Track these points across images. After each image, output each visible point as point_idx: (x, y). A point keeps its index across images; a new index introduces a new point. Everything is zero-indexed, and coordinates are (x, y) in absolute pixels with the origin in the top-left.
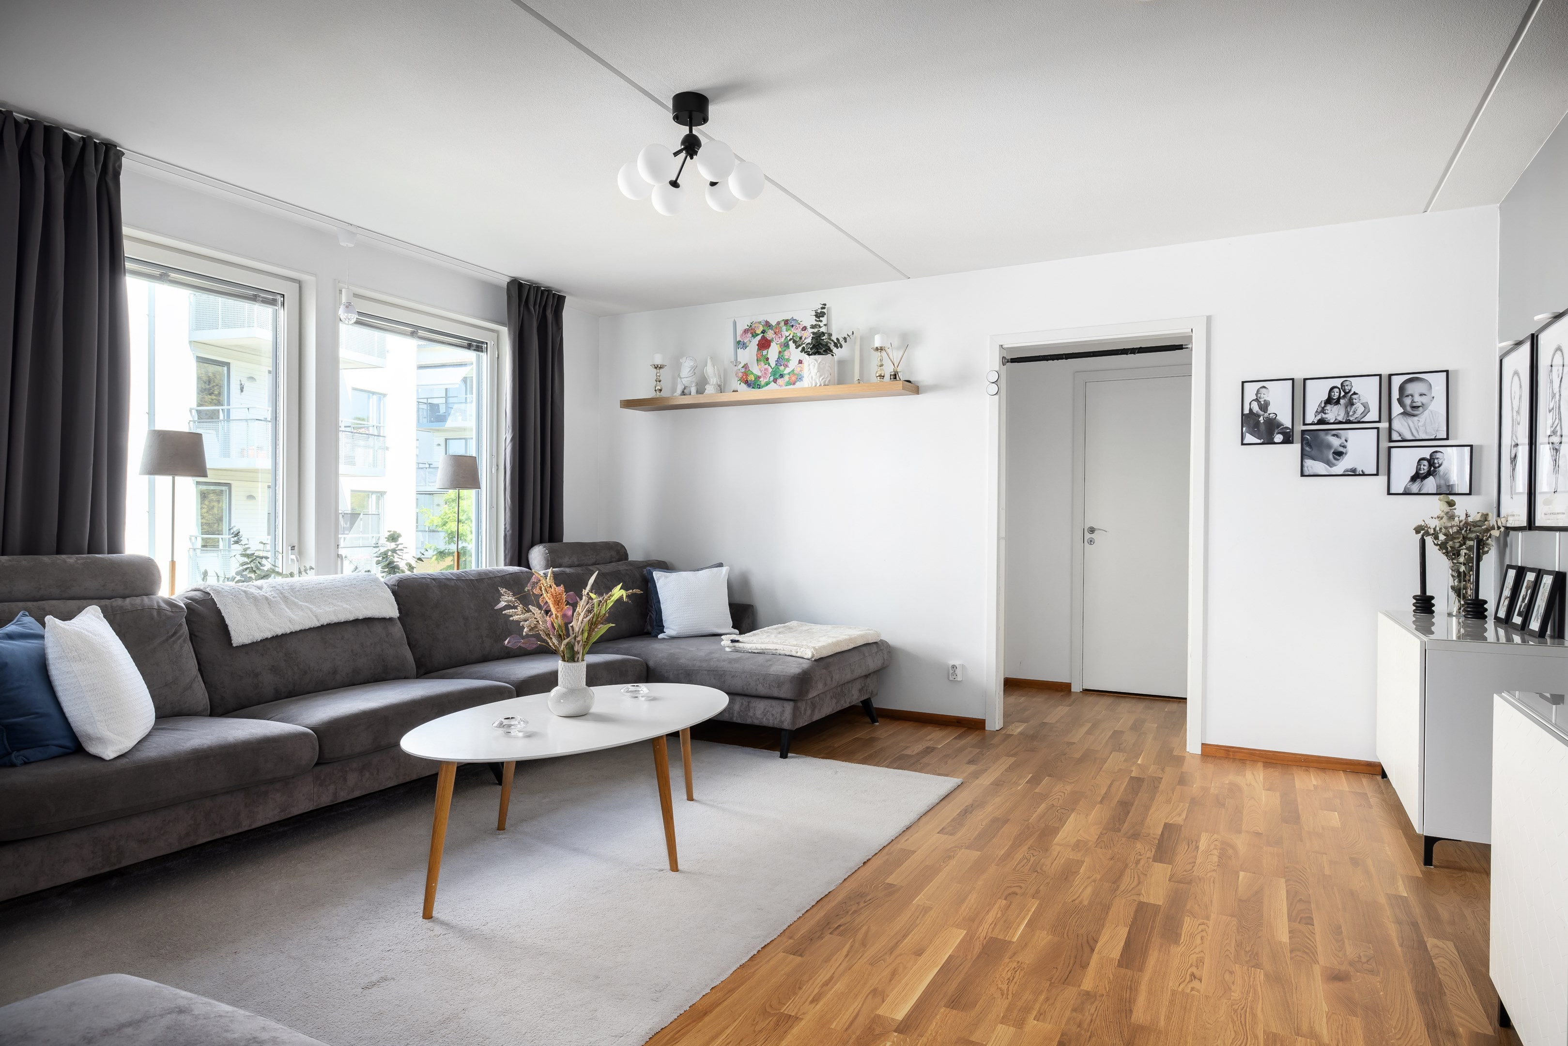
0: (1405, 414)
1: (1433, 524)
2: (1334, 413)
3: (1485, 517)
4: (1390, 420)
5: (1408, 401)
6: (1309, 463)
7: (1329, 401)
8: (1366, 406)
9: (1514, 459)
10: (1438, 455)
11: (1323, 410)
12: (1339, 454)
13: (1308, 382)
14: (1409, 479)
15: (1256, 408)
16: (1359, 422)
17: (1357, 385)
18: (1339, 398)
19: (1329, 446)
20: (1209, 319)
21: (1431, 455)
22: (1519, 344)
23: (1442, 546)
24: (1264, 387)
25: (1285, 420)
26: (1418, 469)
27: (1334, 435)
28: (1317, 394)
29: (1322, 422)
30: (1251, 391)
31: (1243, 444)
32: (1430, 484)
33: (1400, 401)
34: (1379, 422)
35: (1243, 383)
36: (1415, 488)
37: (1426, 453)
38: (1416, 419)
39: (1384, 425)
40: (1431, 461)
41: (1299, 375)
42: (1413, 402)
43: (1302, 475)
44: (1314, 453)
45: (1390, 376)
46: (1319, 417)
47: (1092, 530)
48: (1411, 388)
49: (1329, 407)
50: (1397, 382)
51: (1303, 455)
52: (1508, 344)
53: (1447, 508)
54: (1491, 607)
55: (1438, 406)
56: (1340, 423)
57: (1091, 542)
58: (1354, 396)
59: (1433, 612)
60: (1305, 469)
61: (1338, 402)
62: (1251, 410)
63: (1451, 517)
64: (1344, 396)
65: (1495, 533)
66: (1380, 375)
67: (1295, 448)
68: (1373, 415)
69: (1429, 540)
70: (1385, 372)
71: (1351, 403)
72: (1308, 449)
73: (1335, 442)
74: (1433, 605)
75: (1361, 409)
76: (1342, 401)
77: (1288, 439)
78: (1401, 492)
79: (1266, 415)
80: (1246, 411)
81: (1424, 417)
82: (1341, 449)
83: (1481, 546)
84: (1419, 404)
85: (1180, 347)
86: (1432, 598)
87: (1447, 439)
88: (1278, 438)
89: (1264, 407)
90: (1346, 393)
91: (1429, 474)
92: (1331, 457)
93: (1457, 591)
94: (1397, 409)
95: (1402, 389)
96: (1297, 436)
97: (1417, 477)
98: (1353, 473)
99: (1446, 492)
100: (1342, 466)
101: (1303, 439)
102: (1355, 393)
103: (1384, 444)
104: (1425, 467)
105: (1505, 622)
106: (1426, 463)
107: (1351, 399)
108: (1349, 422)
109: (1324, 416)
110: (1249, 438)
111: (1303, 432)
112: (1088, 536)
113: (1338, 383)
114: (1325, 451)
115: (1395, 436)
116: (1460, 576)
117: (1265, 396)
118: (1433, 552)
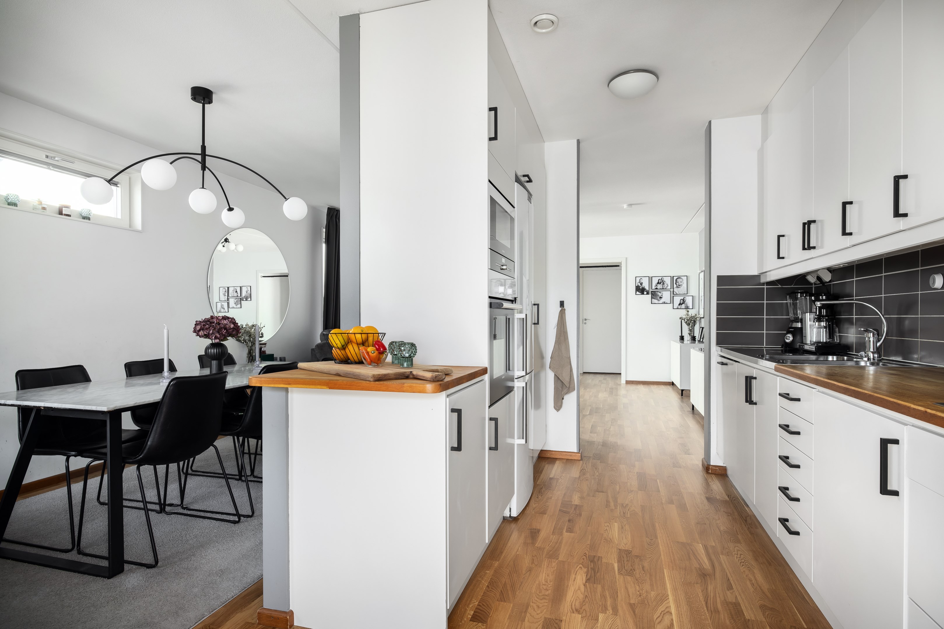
0: (677, 287)
1: (684, 317)
2: (660, 286)
3: (696, 315)
4: (673, 289)
5: (678, 284)
6: (653, 300)
7: (658, 283)
8: (667, 284)
9: (701, 300)
10: (685, 298)
11: (657, 286)
12: (661, 298)
13: (653, 277)
14: (678, 305)
15: (639, 285)
16: (666, 289)
17: (665, 279)
18: (661, 282)
19: (658, 296)
20: (626, 258)
21: (683, 298)
22: (702, 271)
23: (686, 322)
24: (641, 279)
25: (647, 288)
26: (680, 302)
27: (659, 292)
28: (655, 281)
29: (656, 289)
30: (638, 279)
31: (636, 294)
32: (683, 306)
33: (676, 283)
34: (671, 289)
35: (636, 277)
36: (679, 307)
37: (682, 298)
38: (679, 288)
39: (672, 290)
40: (683, 300)
41: (651, 276)
42: (679, 284)
43: (652, 303)
44: (654, 297)
45: (673, 277)
46: (656, 287)
47: (586, 320)
48: (678, 280)
49: (658, 285)
50: (675, 278)
51: (652, 298)
52: (700, 271)
53: (687, 312)
54: (697, 338)
55: (685, 285)
56: (661, 289)
57: (585, 323)
58: (664, 282)
59: (684, 340)
60: (652, 302)
61: (660, 283)
62: (638, 285)
63: (688, 315)
64: (662, 282)
65: (698, 319)
66: (671, 276)
67: (650, 296)
68: (669, 287)
69: (683, 321)
70: (672, 276)
71: (664, 284)
72: (653, 296)
73: (660, 294)
74: (684, 338)
75: (666, 285)
76: (661, 283)
77: (648, 294)
78: (676, 308)
79: (642, 286)
80: (637, 285)
81: (682, 288)
82: (661, 296)
83: (695, 322)
84: (680, 285)
85: (618, 266)
86: (684, 336)
87: (687, 294)
88: (645, 293)
89: (641, 284)
90: (662, 281)
91: (683, 303)
92: (659, 298)
93: (690, 334)
94: (675, 286)
95: (676, 280)
96: (650, 293)
97: (680, 304)
98: (664, 303)
99: (687, 308)
100: (661, 301)
101: (652, 293)
102: (665, 281)
103: (672, 295)
104: (682, 302)
105: (699, 341)
106: (682, 300)
107: (664, 283)
108: (663, 289)
109: (657, 287)
110: (638, 293)
111: (652, 291)
112: (584, 321)
113: (660, 278)
114: (657, 297)
115: (675, 293)
116: (690, 330)
117: (642, 281)
118: (684, 324)
